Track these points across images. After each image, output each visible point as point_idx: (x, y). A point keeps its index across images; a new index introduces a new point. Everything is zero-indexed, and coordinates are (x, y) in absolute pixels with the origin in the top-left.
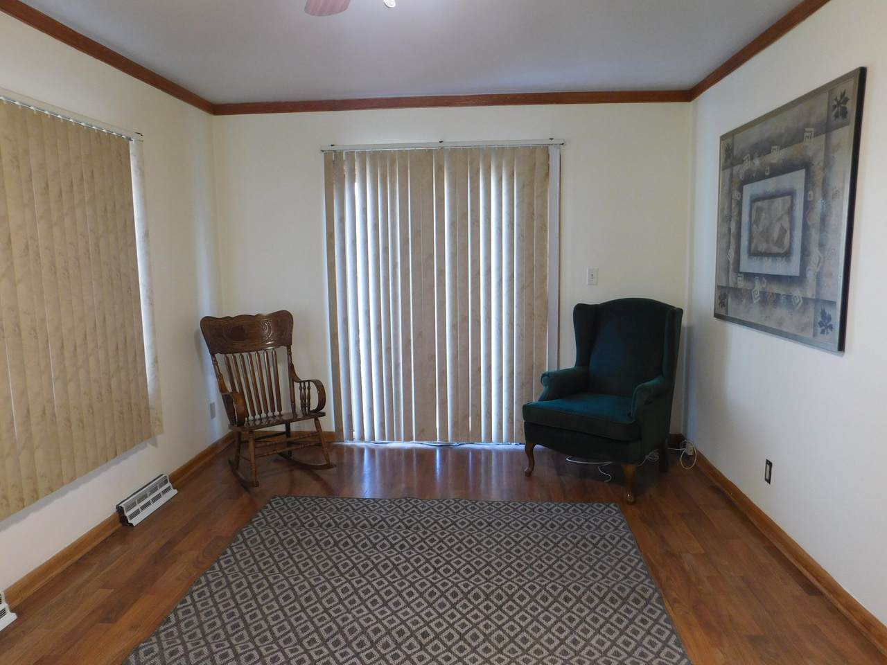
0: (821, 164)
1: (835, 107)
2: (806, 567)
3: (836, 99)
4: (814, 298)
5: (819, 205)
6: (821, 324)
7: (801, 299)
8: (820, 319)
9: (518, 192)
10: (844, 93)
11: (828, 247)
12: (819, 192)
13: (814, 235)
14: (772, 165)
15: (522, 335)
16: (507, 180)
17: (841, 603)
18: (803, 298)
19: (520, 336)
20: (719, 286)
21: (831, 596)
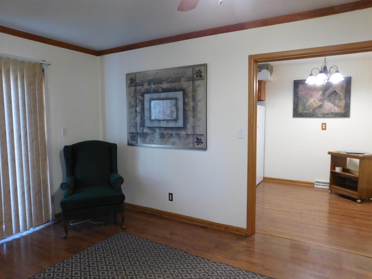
0: (191, 91)
1: (196, 73)
2: (197, 222)
3: (196, 71)
4: (192, 134)
5: (191, 104)
6: (196, 142)
7: (185, 135)
8: (196, 140)
9: (27, 87)
10: (200, 70)
11: (197, 117)
12: (191, 99)
13: (190, 114)
14: (162, 88)
15: (34, 166)
16: (20, 79)
17: (216, 227)
18: (186, 134)
19: (33, 167)
20: (130, 133)
21: (211, 227)
